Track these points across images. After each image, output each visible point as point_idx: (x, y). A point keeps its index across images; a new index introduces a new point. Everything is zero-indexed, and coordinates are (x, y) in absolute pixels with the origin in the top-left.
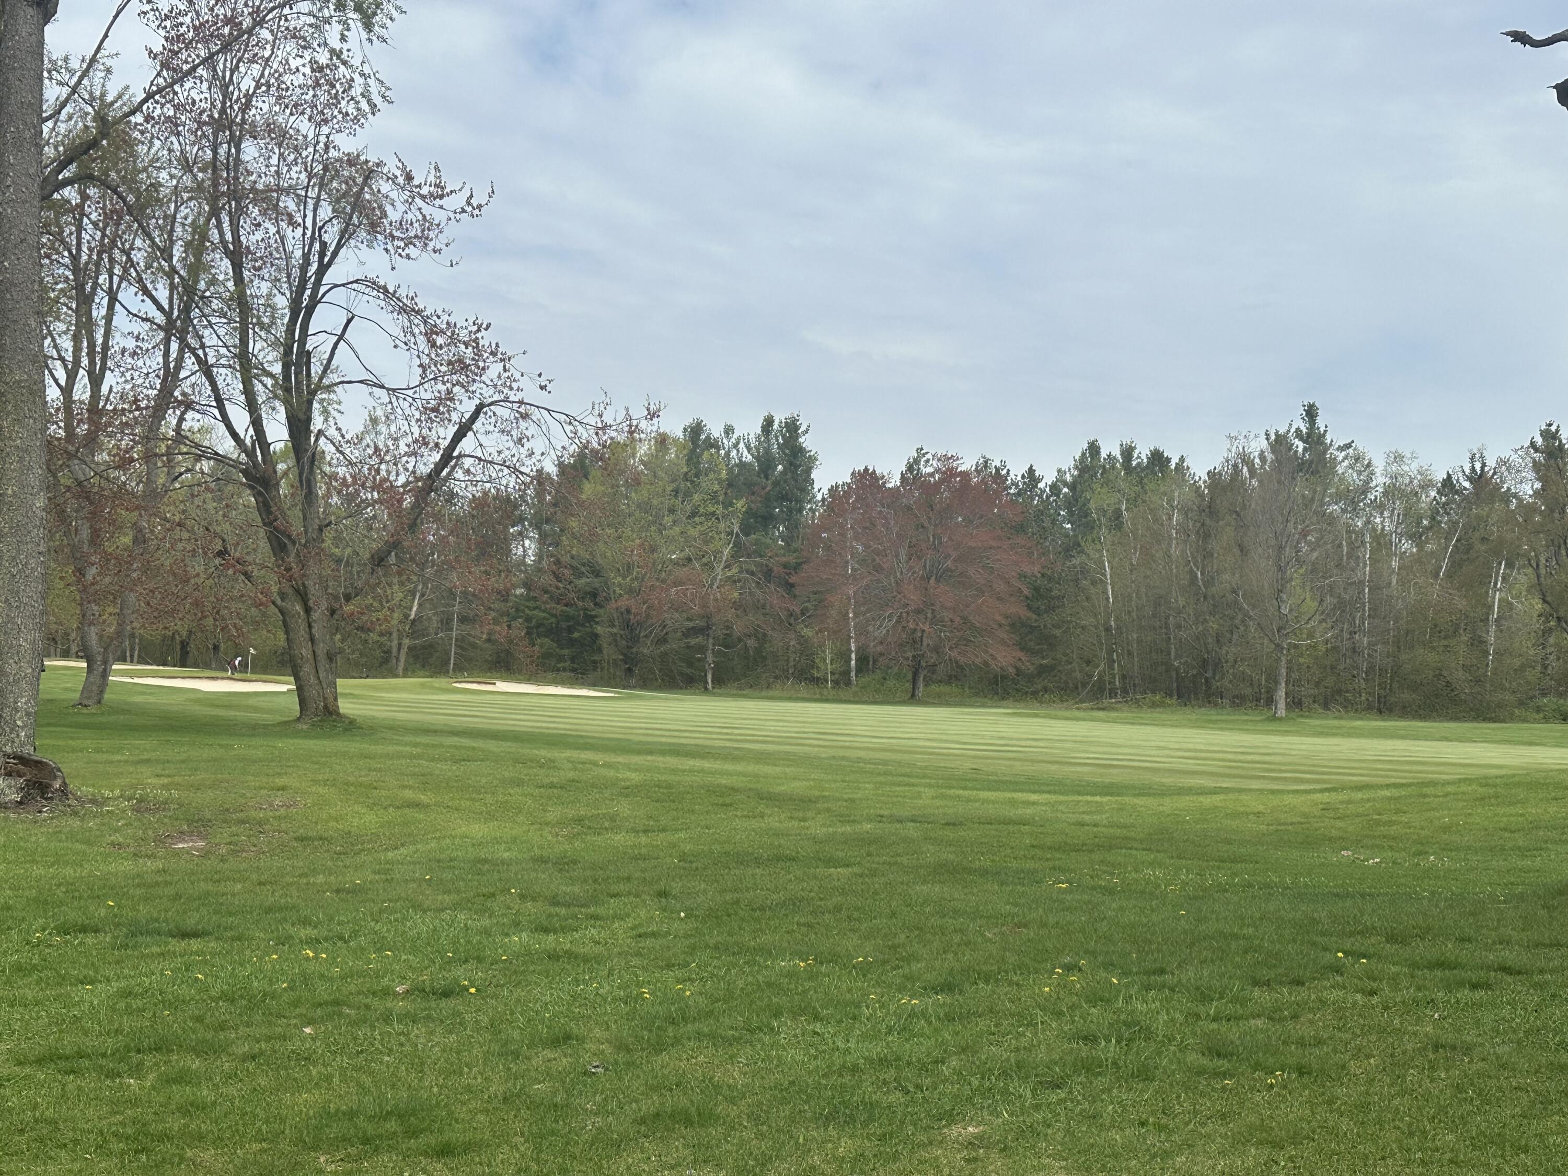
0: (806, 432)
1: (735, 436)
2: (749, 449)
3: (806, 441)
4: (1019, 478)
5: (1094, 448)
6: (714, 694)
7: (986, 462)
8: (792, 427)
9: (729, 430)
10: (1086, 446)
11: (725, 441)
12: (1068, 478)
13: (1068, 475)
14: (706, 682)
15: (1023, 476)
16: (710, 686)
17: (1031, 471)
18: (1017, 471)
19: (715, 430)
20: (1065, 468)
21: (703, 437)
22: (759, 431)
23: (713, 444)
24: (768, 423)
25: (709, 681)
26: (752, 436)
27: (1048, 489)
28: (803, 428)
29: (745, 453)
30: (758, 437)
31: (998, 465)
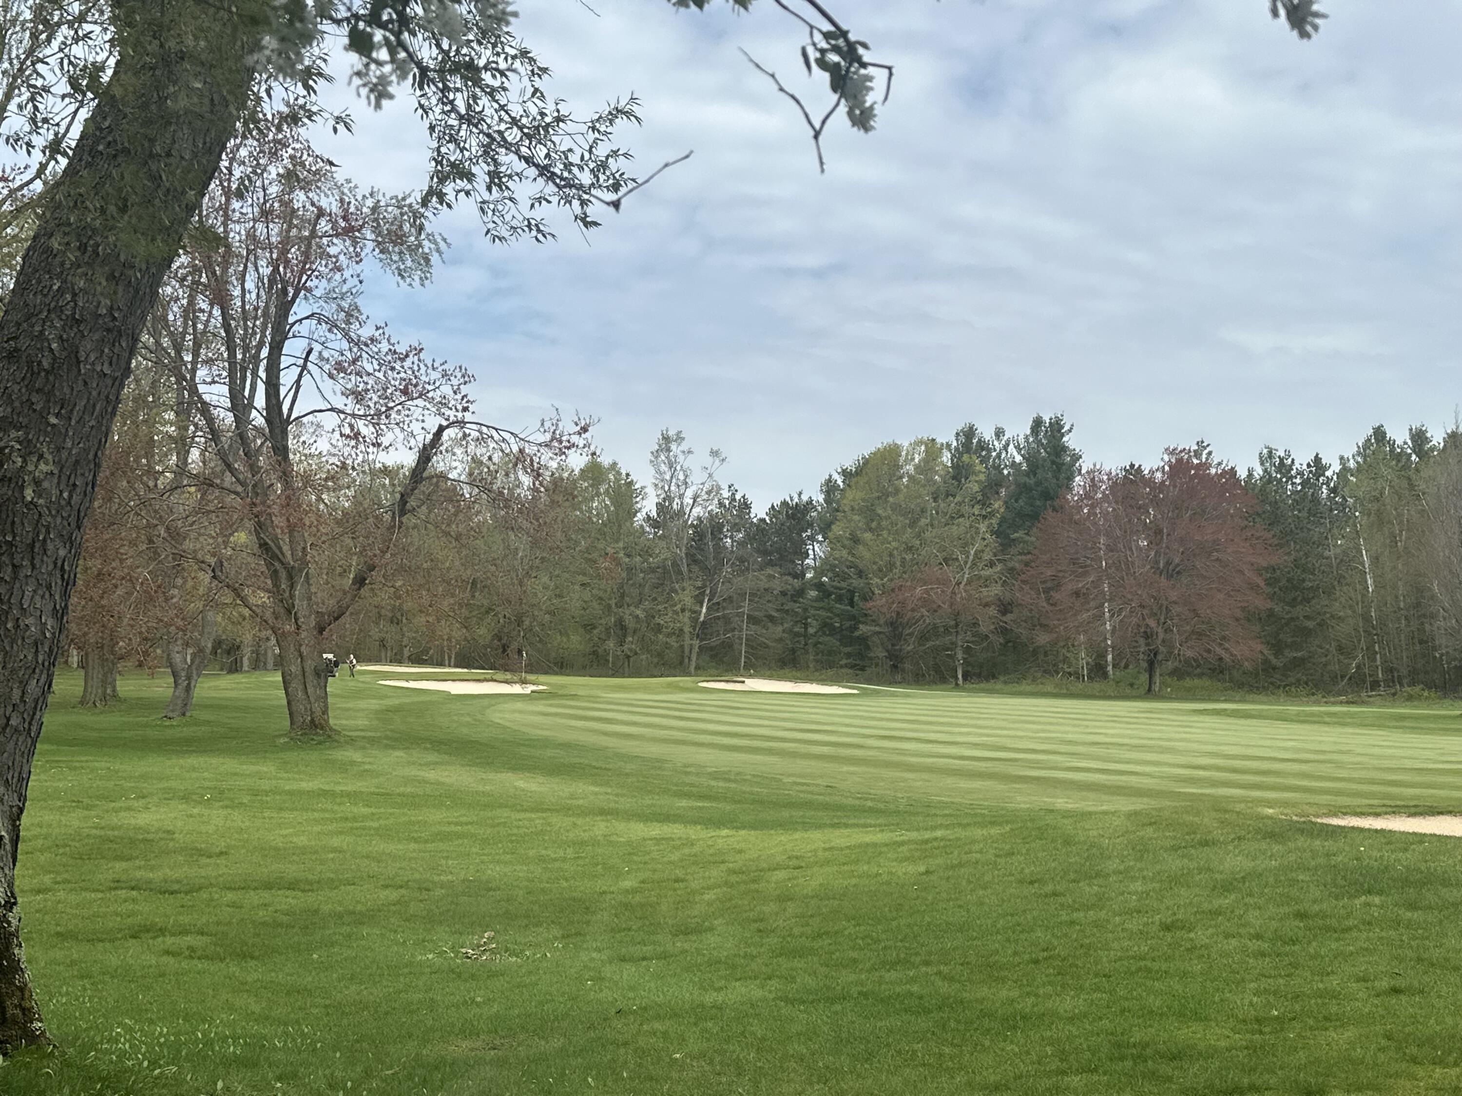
0: (1070, 431)
1: (1005, 438)
2: (1018, 448)
3: (1071, 441)
4: (1305, 467)
5: (1379, 433)
6: (964, 690)
7: (1270, 452)
8: (1056, 427)
9: (999, 433)
10: (1371, 432)
11: (996, 443)
12: (1352, 464)
13: (1352, 461)
14: (957, 678)
15: (1309, 465)
16: (960, 681)
17: (1317, 459)
18: (1302, 460)
19: (986, 432)
20: (1348, 454)
21: (975, 441)
22: (1028, 432)
23: (983, 446)
24: (1037, 423)
25: (960, 676)
26: (1021, 437)
27: (1335, 477)
28: (1066, 428)
29: (1015, 453)
30: (1026, 438)
31: (1282, 455)
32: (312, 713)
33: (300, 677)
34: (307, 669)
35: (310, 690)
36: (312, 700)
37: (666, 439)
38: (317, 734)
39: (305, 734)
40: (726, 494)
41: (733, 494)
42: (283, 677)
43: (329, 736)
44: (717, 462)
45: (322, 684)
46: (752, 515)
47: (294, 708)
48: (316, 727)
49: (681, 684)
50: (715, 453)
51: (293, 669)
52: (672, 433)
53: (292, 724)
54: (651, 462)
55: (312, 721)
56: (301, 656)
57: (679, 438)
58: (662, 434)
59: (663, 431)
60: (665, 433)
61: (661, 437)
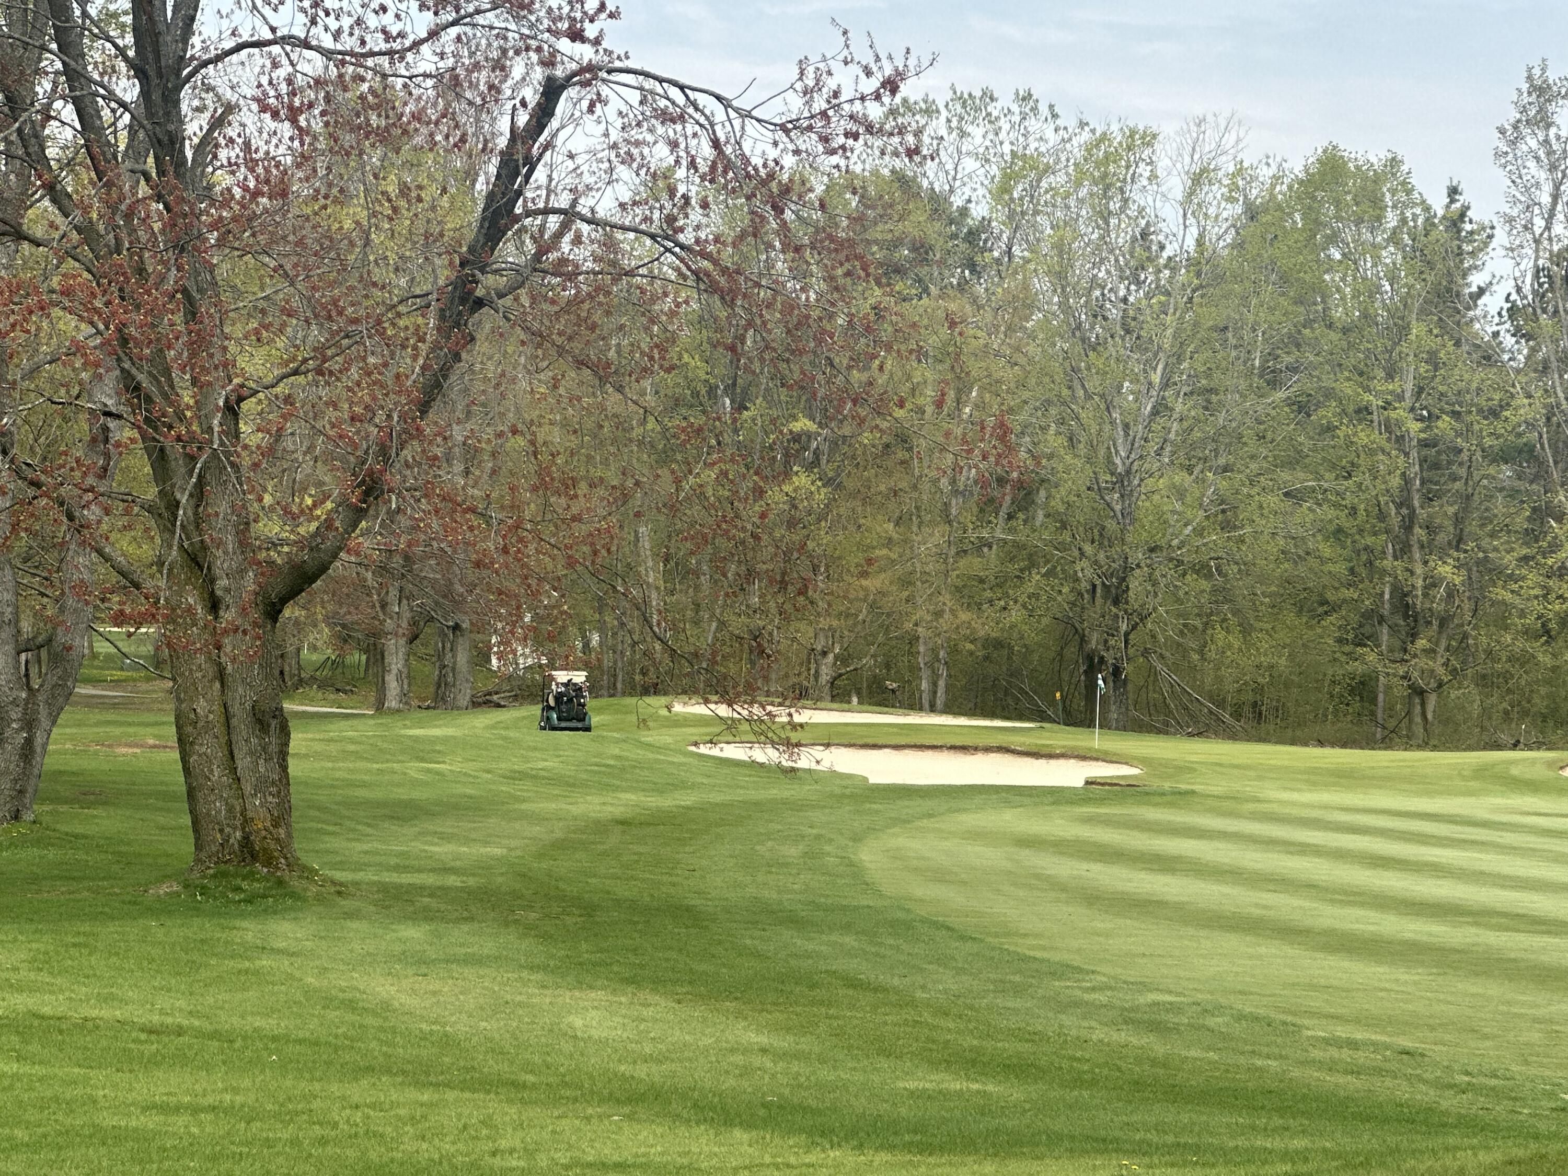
32: (246, 821)
33: (219, 730)
34: (235, 709)
35: (243, 762)
36: (248, 788)
37: (1538, 89)
38: (250, 876)
39: (224, 874)
42: (179, 728)
43: (280, 883)
45: (274, 748)
47: (202, 809)
48: (254, 857)
51: (201, 706)
52: (1553, 77)
53: (199, 847)
55: (246, 842)
56: (221, 675)
58: (1530, 78)
59: (1530, 69)
60: (1537, 72)
61: (1525, 87)
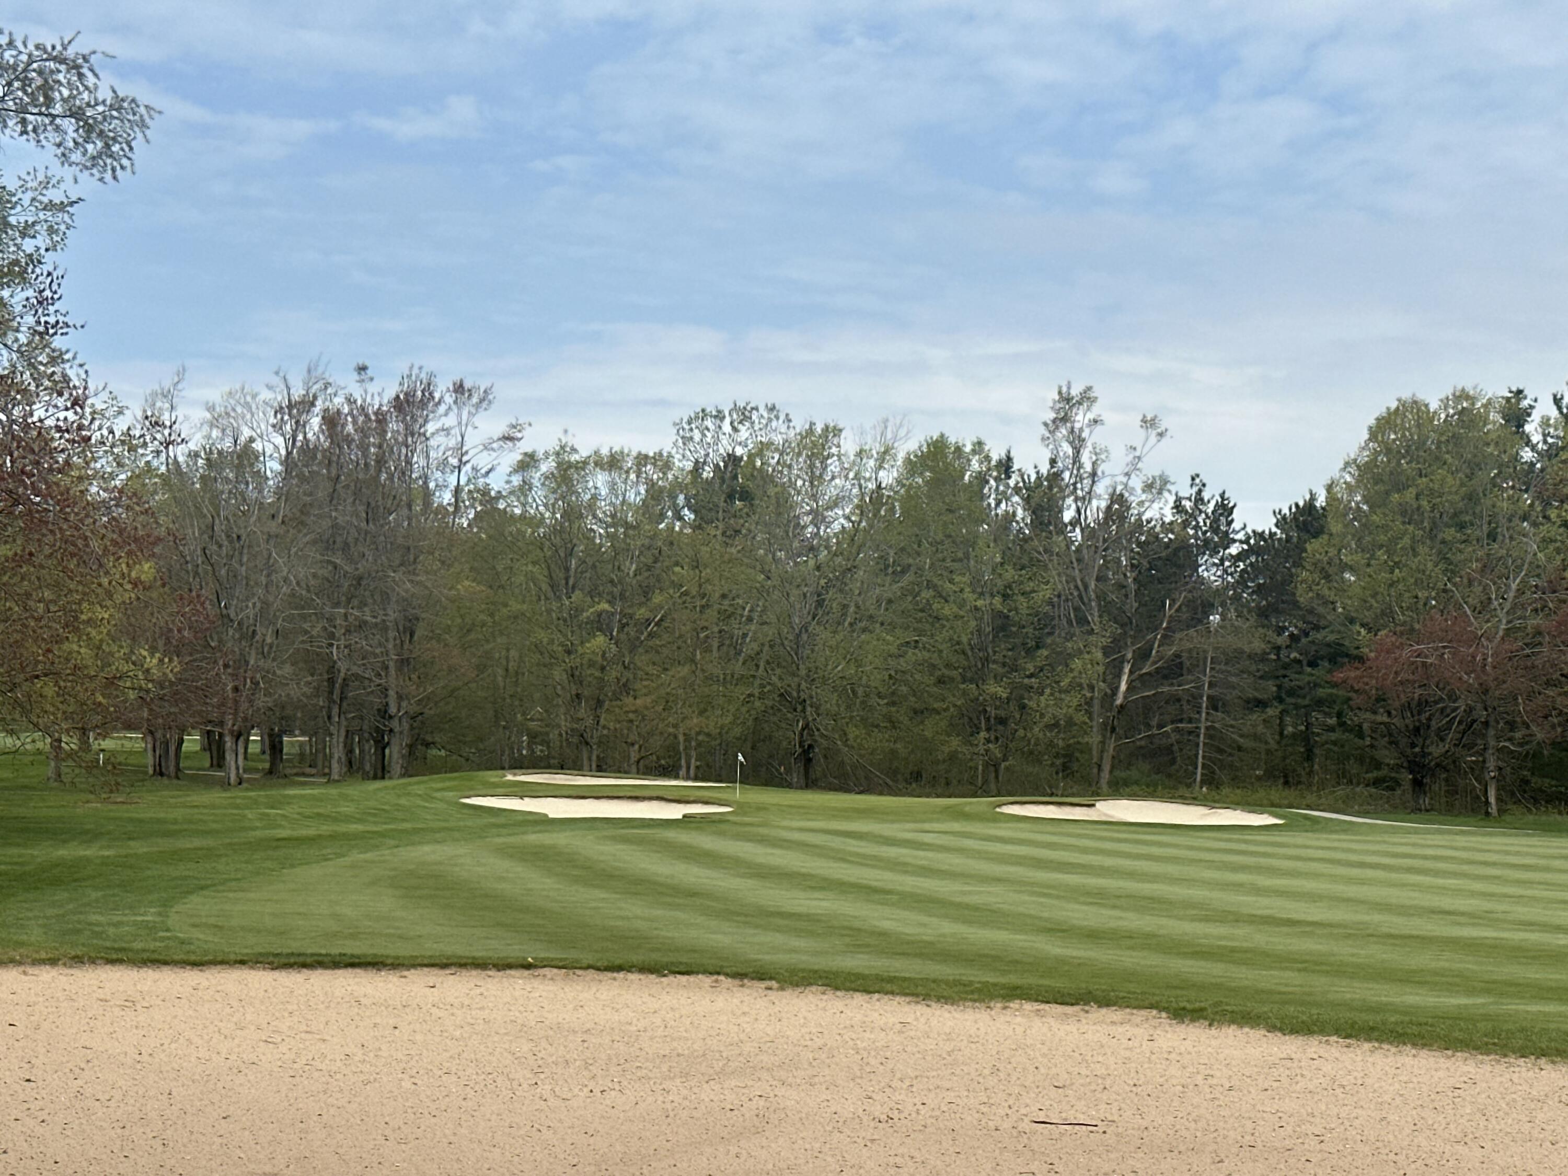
14: (1487, 803)
16: (1493, 808)
25: (1492, 800)
37: (1066, 399)
40: (1187, 491)
41: (1200, 492)
44: (1153, 438)
46: (1236, 525)
49: (967, 809)
50: (1149, 423)
52: (1075, 392)
54: (1043, 439)
57: (1087, 398)
58: (1060, 393)
59: (1060, 387)
60: (1064, 390)
61: (1057, 398)
